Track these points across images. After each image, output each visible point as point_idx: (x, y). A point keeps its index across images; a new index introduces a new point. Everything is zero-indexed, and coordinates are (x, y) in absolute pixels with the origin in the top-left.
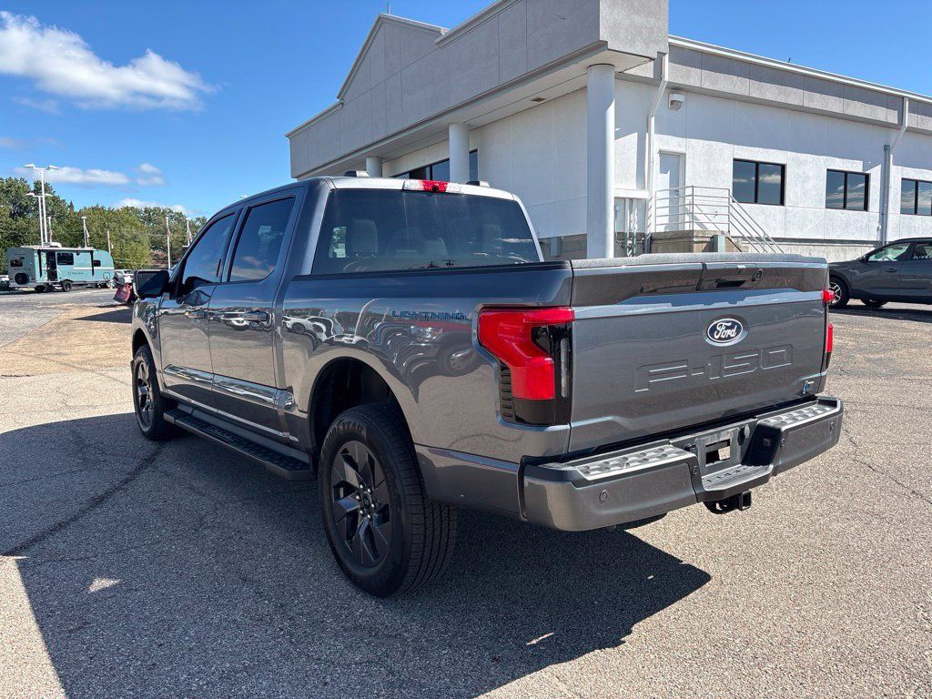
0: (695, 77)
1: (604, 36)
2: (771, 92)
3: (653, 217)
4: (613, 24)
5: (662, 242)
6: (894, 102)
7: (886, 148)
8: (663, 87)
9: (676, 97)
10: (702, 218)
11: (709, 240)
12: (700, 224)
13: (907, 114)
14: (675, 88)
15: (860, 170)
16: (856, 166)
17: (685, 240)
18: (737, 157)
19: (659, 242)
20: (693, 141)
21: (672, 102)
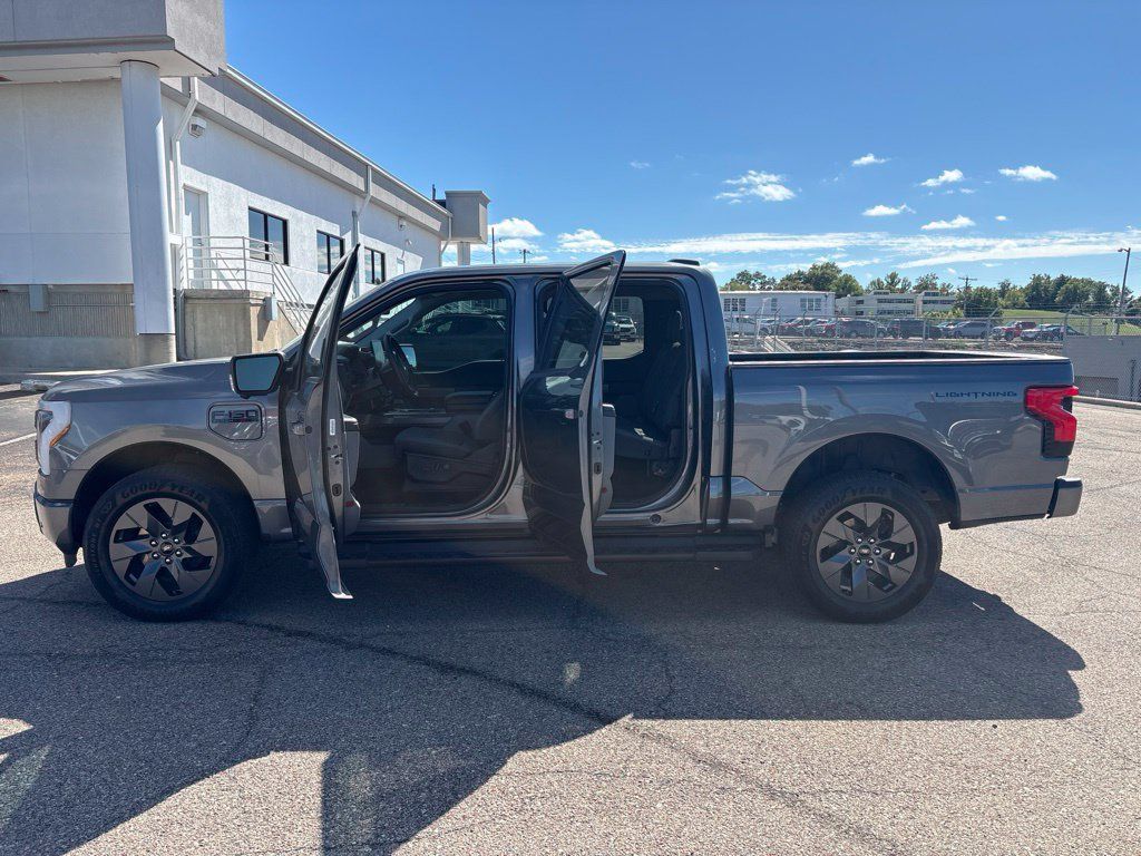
0: (219, 103)
1: (171, 32)
2: (278, 137)
3: (185, 270)
4: (179, 17)
5: (201, 301)
6: (360, 167)
7: (354, 214)
8: (191, 108)
9: (200, 122)
10: (227, 275)
11: (261, 302)
12: (225, 281)
13: (371, 183)
14: (199, 111)
15: (338, 235)
16: (334, 230)
17: (237, 301)
18: (252, 206)
19: (197, 301)
20: (214, 180)
21: (195, 127)
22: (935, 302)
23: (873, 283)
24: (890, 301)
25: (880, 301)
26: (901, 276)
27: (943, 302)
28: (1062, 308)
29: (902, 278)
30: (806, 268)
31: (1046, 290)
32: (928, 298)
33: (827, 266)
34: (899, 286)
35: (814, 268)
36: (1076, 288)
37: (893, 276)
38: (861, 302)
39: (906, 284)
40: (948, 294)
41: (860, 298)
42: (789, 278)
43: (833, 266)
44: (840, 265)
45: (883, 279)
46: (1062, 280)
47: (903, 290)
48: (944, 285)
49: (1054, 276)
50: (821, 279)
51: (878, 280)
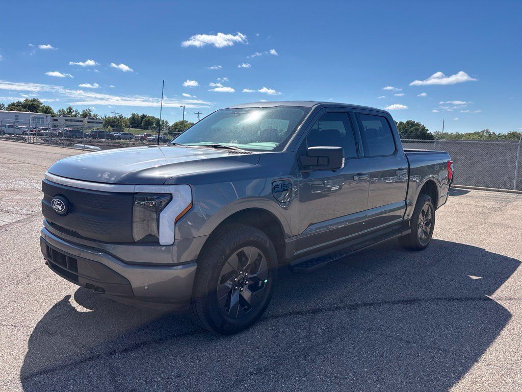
22: (93, 122)
23: (60, 111)
24: (71, 121)
25: (66, 120)
26: (74, 109)
27: (97, 123)
28: (145, 128)
29: (75, 110)
30: (22, 100)
31: (137, 119)
32: (89, 120)
33: (34, 100)
34: (74, 114)
35: (26, 100)
36: (149, 120)
37: (70, 109)
38: (57, 120)
39: (77, 113)
40: (97, 119)
41: (55, 118)
42: (13, 104)
43: (37, 101)
44: (41, 101)
45: (65, 109)
46: (143, 116)
47: (75, 116)
48: (94, 114)
49: (140, 114)
50: (32, 106)
51: (63, 110)
